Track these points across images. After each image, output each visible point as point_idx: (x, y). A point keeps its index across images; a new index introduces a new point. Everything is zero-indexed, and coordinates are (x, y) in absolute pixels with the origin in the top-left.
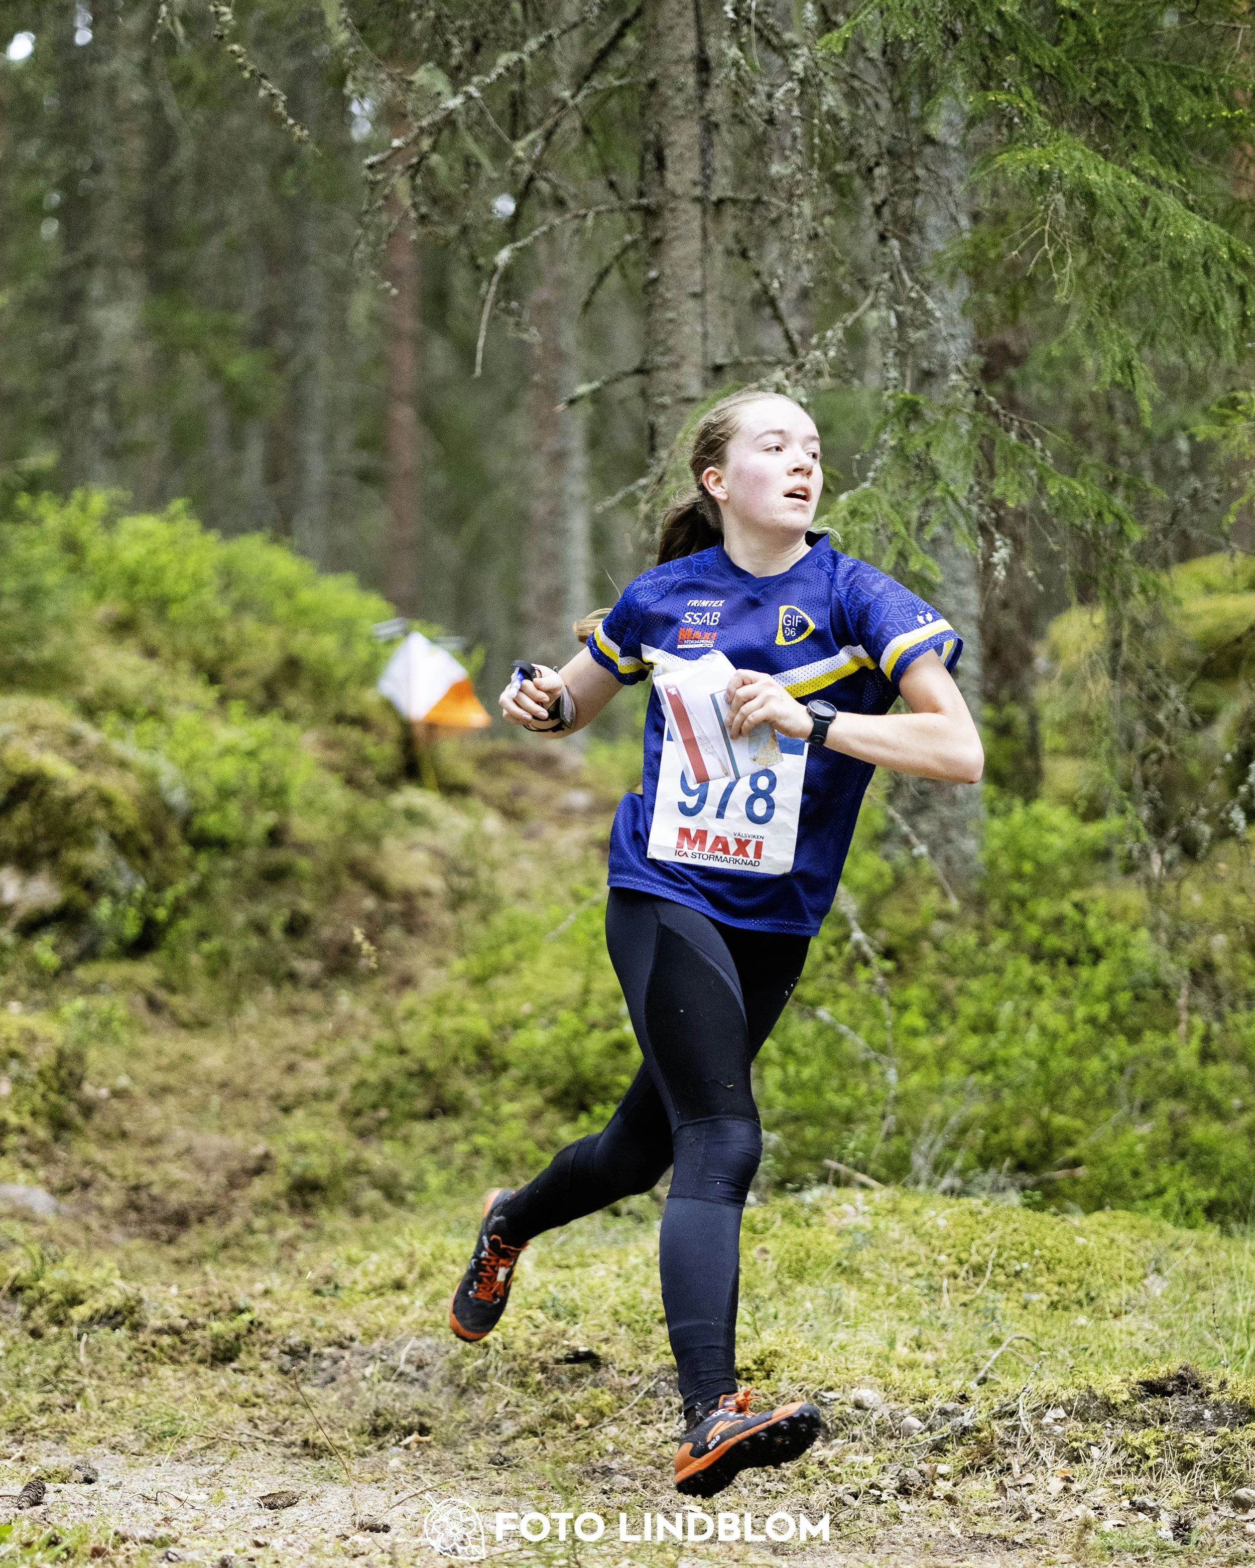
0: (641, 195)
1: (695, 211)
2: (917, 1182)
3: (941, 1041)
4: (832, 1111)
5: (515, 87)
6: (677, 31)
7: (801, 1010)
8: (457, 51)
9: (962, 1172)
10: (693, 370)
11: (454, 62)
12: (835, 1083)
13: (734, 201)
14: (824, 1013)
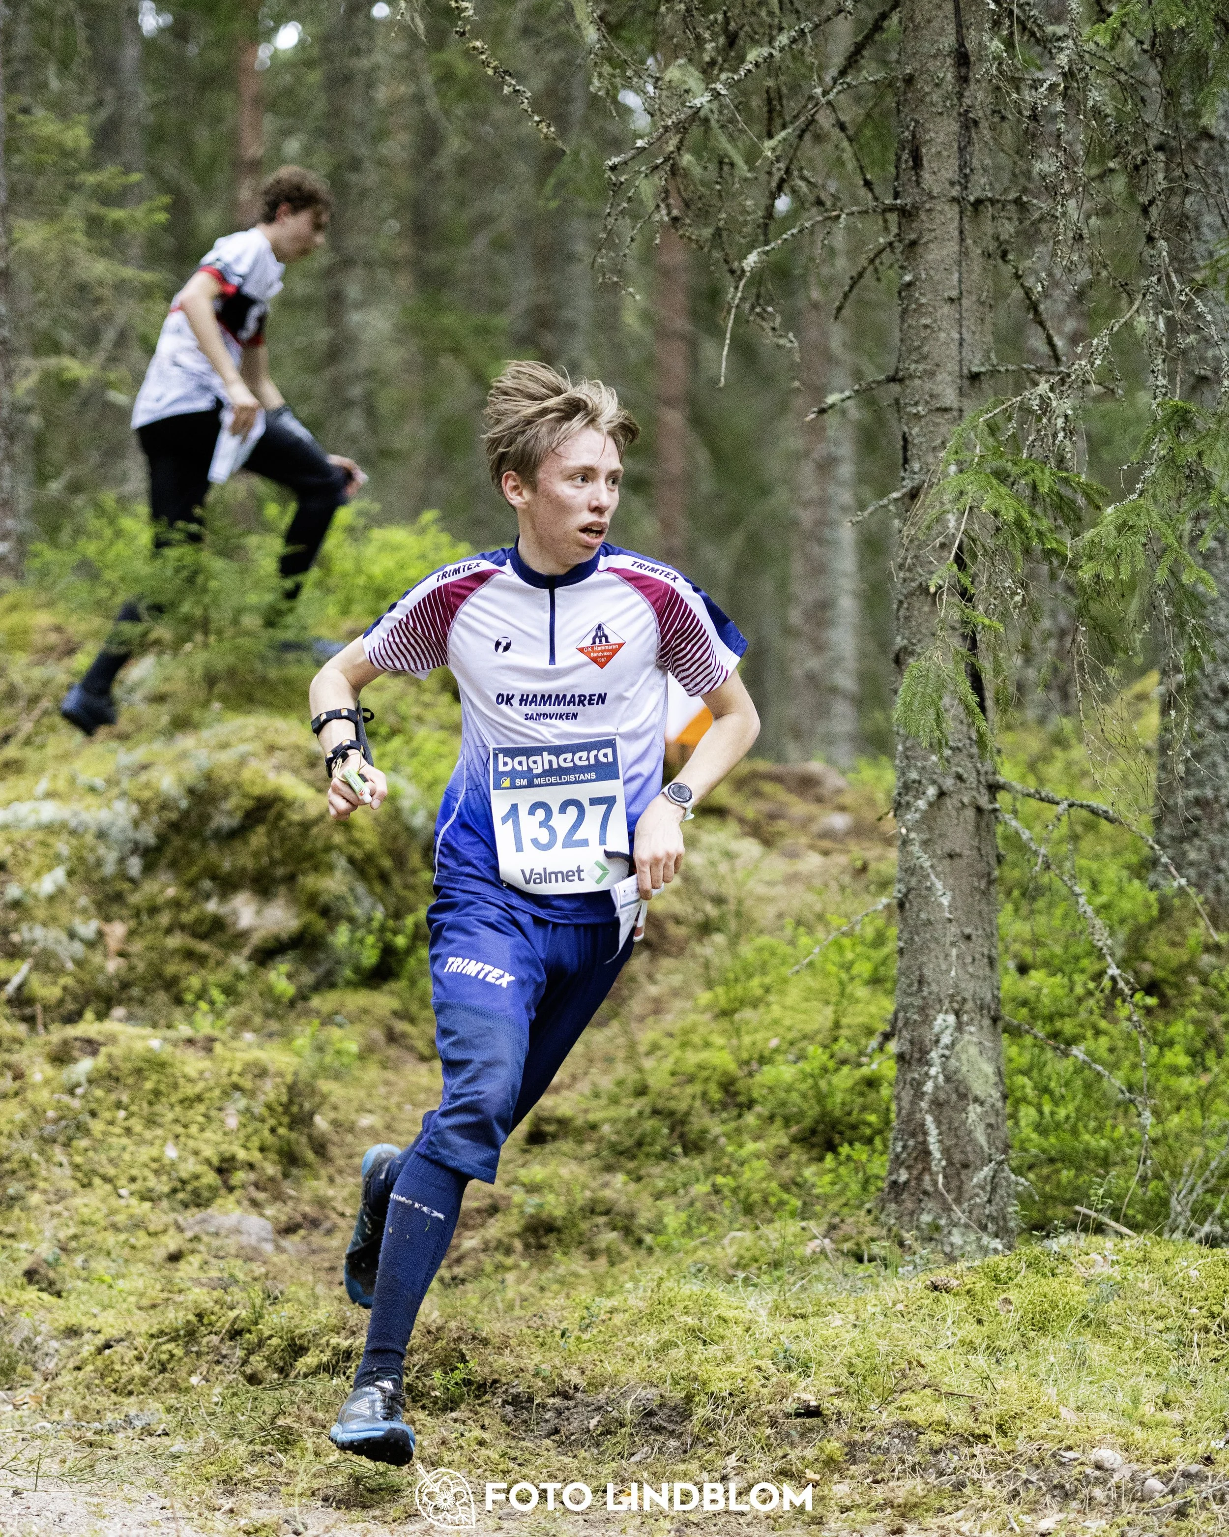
0: (896, 196)
1: (952, 211)
2: (1172, 1231)
3: (1204, 1080)
4: (1088, 1153)
5: (770, 83)
6: (935, 24)
7: (1056, 1049)
8: (709, 46)
9: (1221, 1219)
10: (949, 379)
11: (707, 59)
12: (1092, 1124)
13: (992, 201)
14: (1078, 1051)
